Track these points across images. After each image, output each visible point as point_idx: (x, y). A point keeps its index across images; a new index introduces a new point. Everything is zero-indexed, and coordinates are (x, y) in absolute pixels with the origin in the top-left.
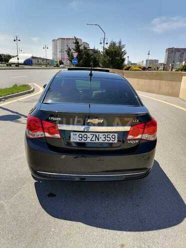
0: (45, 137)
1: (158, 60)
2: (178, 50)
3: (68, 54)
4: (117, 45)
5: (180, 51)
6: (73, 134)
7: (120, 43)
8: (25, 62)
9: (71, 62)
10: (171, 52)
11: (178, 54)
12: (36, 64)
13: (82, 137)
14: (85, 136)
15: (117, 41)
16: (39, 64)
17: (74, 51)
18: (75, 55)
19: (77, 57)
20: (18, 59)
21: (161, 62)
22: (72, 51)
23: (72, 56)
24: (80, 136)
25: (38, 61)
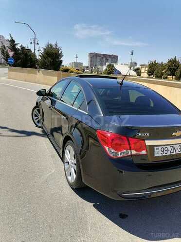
0: (131, 155)
1: (82, 63)
2: (99, 55)
3: (3, 52)
4: (54, 47)
5: (100, 56)
6: (157, 149)
7: (56, 45)
9: (7, 61)
10: (93, 56)
11: (99, 58)
13: (163, 151)
14: (166, 149)
15: (53, 43)
17: (9, 50)
18: (11, 54)
19: (13, 57)
21: (86, 65)
22: (7, 49)
23: (8, 55)
24: (162, 150)
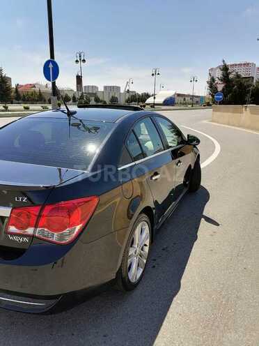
3: (211, 87)
8: (164, 101)
9: (213, 97)
12: (181, 103)
16: (185, 104)
18: (220, 87)
19: (222, 91)
20: (154, 98)
22: (217, 81)
25: (185, 99)
